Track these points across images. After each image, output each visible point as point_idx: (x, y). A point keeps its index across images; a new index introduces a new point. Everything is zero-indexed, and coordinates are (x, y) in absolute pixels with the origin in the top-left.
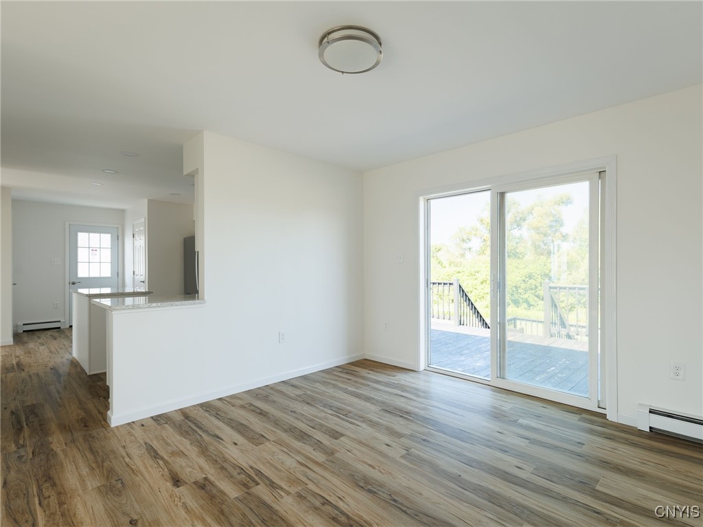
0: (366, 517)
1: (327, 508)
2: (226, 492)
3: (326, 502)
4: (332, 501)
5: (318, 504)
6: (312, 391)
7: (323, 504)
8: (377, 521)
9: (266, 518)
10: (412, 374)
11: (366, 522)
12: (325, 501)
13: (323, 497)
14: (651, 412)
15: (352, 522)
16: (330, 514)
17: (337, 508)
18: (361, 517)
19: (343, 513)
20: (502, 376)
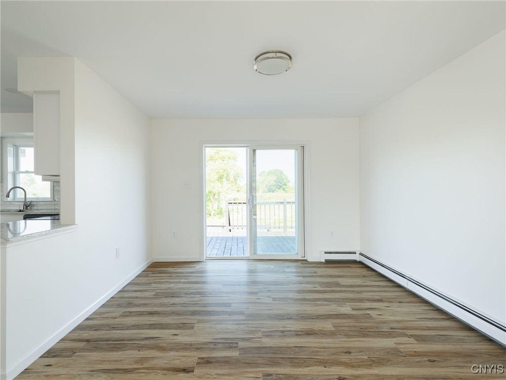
1: (287, 333)
4: (283, 330)
6: (159, 289)
10: (202, 263)
14: (326, 253)
20: (255, 253)
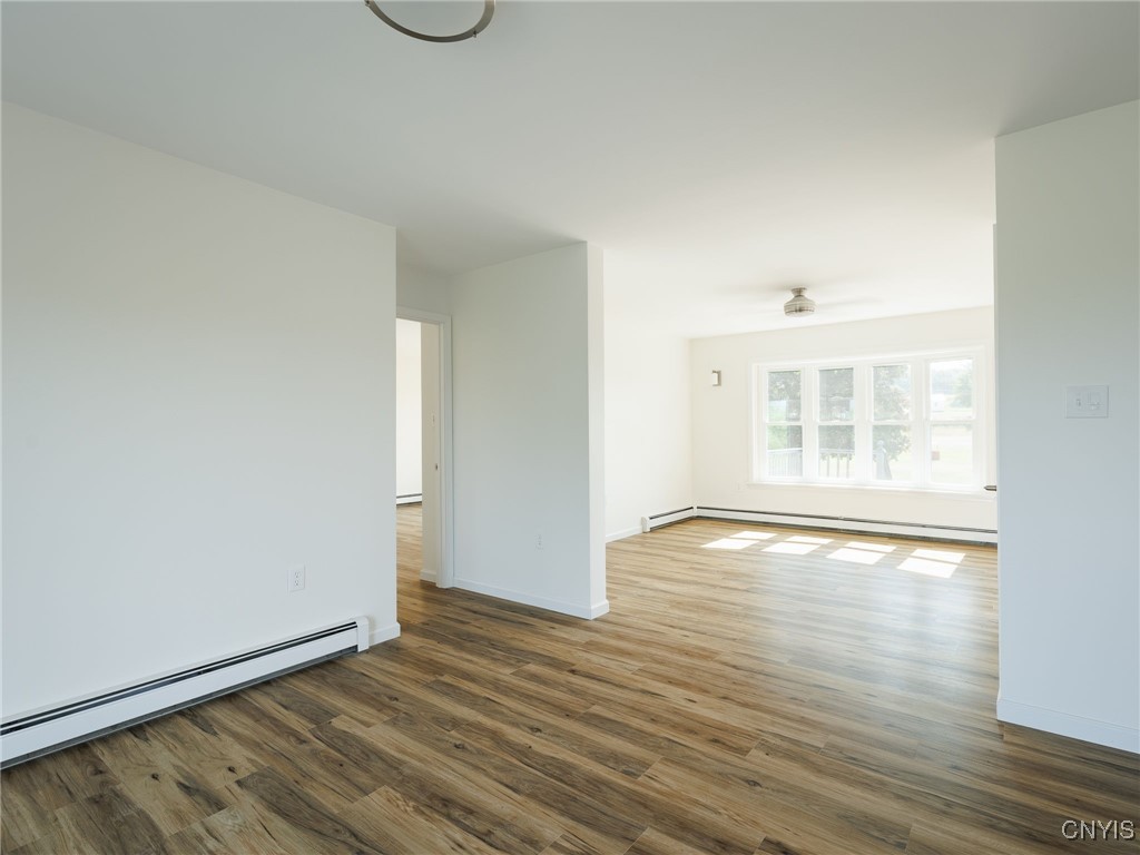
0: (421, 820)
1: (481, 827)
2: (665, 836)
3: (484, 837)
4: (475, 839)
5: (499, 832)
7: (489, 833)
8: (405, 816)
9: (573, 803)
11: (423, 813)
12: (487, 839)
13: (491, 845)
15: (444, 810)
16: (478, 818)
17: (466, 829)
18: (429, 819)
19: (456, 822)
